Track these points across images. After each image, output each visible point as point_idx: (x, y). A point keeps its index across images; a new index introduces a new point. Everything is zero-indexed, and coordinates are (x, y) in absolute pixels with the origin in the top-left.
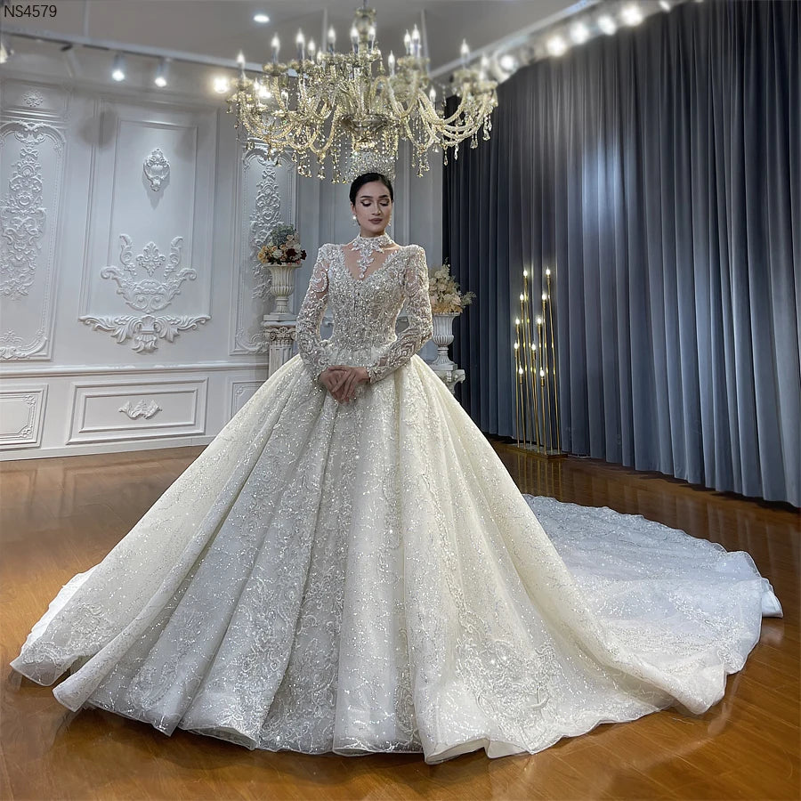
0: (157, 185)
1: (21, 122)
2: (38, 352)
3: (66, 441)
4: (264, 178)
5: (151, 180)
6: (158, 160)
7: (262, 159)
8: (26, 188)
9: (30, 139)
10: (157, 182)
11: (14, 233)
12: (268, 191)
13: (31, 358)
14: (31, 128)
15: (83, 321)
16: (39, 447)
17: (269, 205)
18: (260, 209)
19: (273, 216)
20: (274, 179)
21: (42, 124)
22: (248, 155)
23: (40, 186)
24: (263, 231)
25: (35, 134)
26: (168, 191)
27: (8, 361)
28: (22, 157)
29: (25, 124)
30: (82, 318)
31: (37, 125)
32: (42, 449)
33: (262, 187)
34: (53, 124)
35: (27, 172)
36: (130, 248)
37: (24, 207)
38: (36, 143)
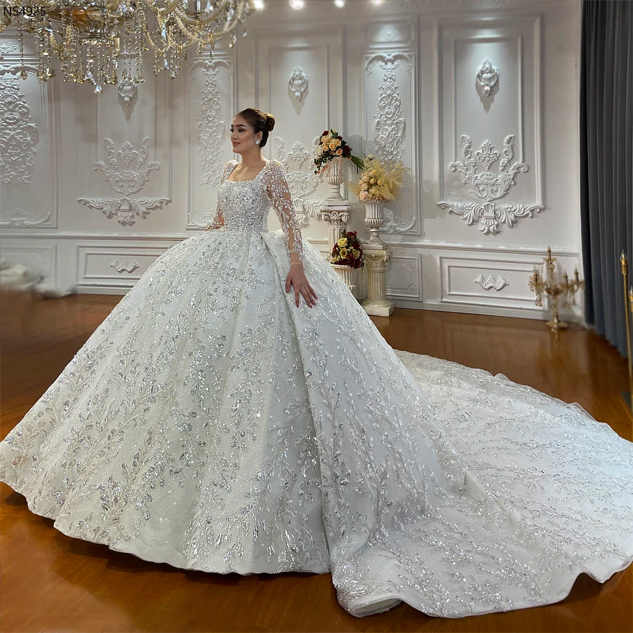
0: (298, 97)
1: (203, 61)
4: (385, 80)
6: (297, 76)
7: (383, 64)
8: (211, 108)
9: (211, 72)
12: (389, 92)
14: (210, 64)
17: (390, 104)
18: (382, 108)
19: (394, 114)
20: (394, 80)
21: (217, 60)
22: (370, 63)
23: (220, 105)
24: (386, 127)
25: (214, 68)
26: (307, 100)
28: (207, 86)
29: (207, 61)
31: (214, 61)
33: (383, 89)
34: (224, 59)
35: (210, 96)
36: (282, 148)
37: (210, 122)
38: (215, 75)
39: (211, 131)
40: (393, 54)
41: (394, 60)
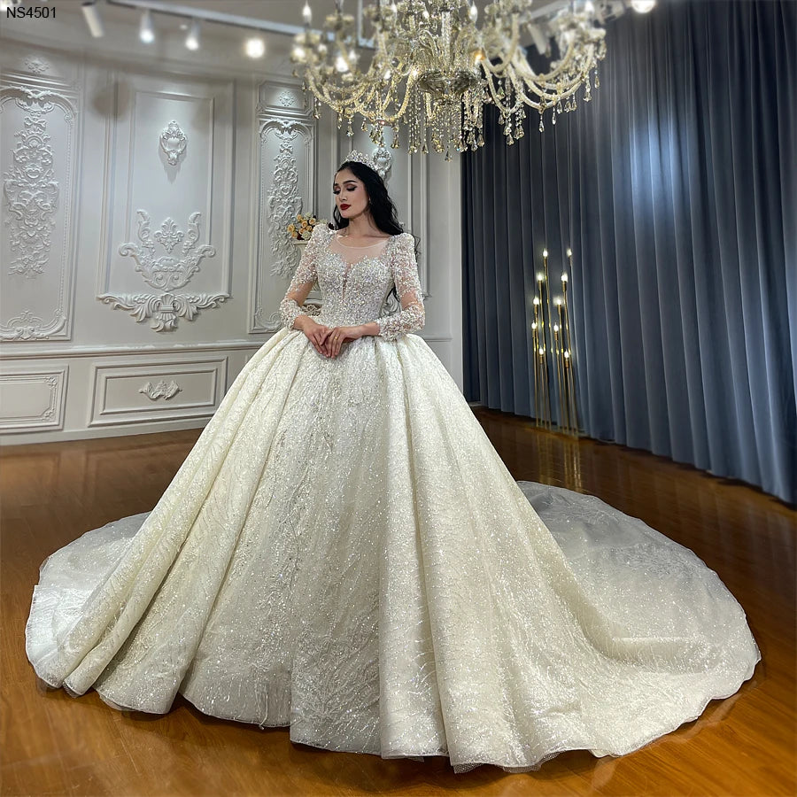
0: (173, 159)
1: (22, 89)
2: (58, 331)
3: (88, 423)
4: (281, 151)
5: (168, 153)
6: (174, 132)
7: (280, 132)
8: (34, 160)
9: (35, 107)
10: (174, 155)
11: (23, 208)
12: (286, 166)
13: (50, 339)
14: (36, 96)
15: (102, 299)
16: (62, 430)
17: (286, 180)
18: (277, 184)
19: (290, 191)
20: (291, 153)
21: (49, 93)
22: (265, 128)
23: (51, 158)
24: (281, 206)
25: (41, 102)
26: (184, 165)
27: (26, 341)
28: (27, 126)
29: (28, 90)
30: (102, 296)
31: (43, 93)
32: (65, 431)
33: (279, 161)
34: (62, 93)
35: (35, 143)
36: (148, 224)
37: (33, 181)
38: (43, 113)
39: (33, 195)
40: (291, 123)
41: (291, 130)
